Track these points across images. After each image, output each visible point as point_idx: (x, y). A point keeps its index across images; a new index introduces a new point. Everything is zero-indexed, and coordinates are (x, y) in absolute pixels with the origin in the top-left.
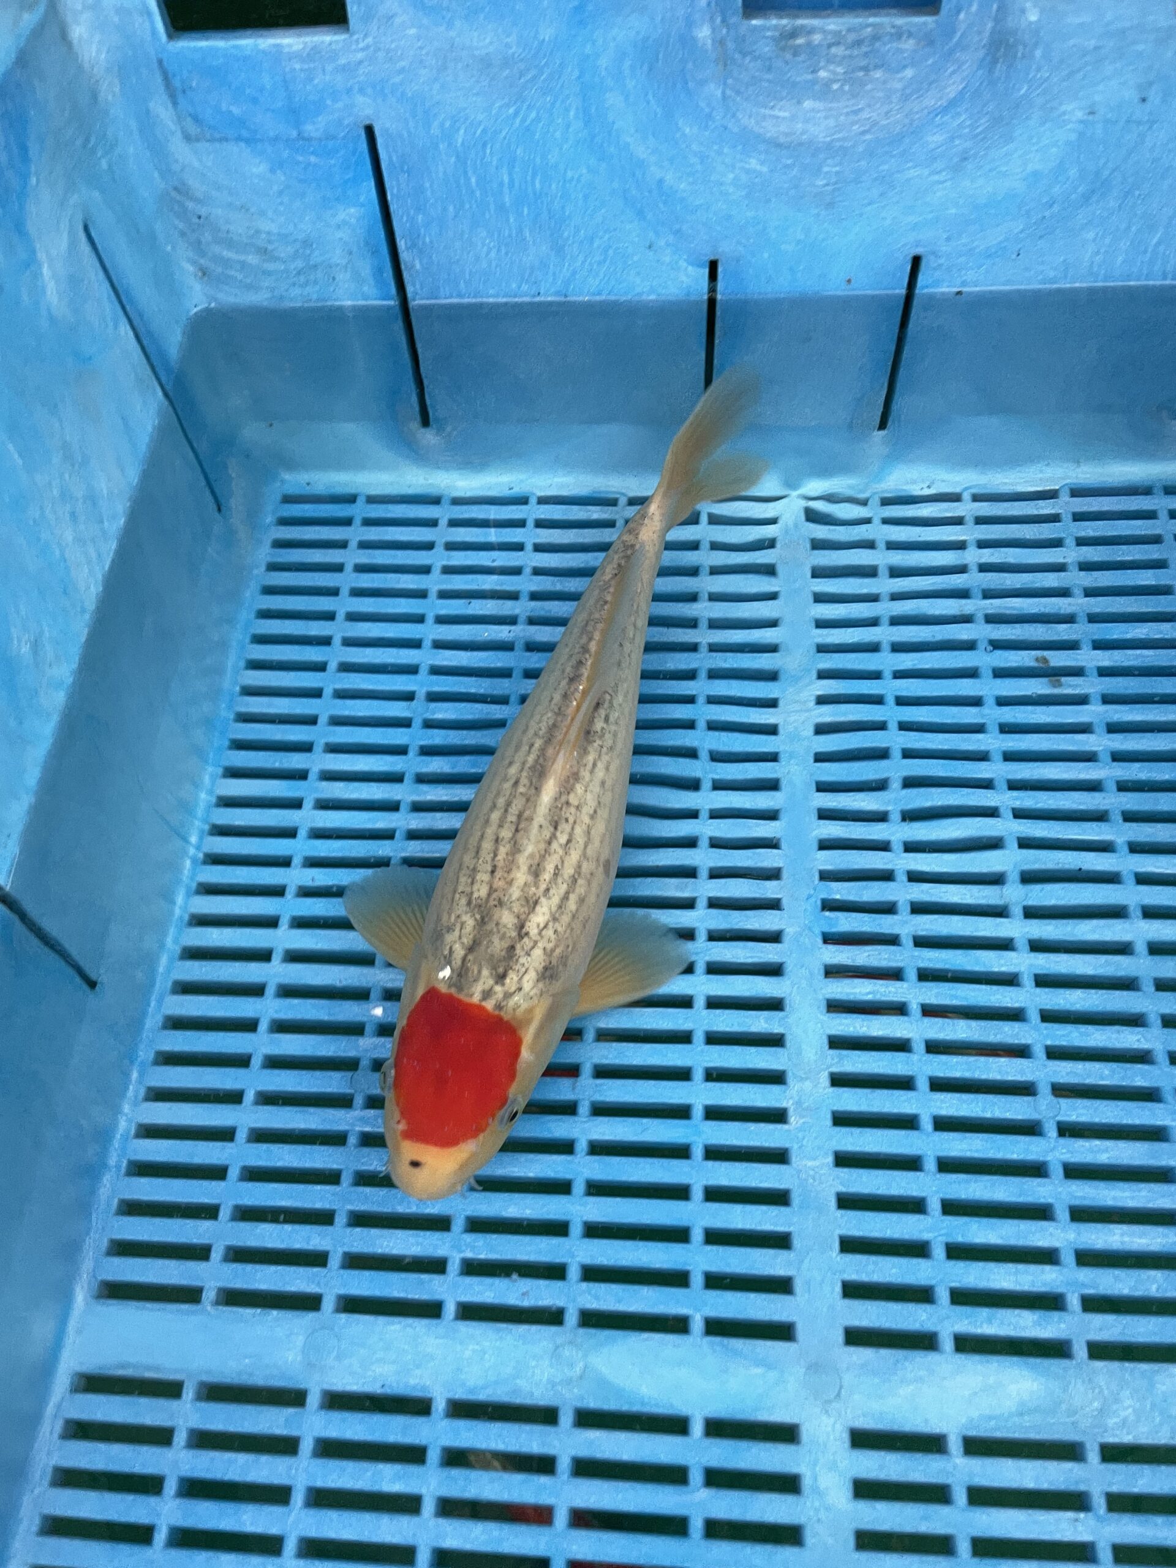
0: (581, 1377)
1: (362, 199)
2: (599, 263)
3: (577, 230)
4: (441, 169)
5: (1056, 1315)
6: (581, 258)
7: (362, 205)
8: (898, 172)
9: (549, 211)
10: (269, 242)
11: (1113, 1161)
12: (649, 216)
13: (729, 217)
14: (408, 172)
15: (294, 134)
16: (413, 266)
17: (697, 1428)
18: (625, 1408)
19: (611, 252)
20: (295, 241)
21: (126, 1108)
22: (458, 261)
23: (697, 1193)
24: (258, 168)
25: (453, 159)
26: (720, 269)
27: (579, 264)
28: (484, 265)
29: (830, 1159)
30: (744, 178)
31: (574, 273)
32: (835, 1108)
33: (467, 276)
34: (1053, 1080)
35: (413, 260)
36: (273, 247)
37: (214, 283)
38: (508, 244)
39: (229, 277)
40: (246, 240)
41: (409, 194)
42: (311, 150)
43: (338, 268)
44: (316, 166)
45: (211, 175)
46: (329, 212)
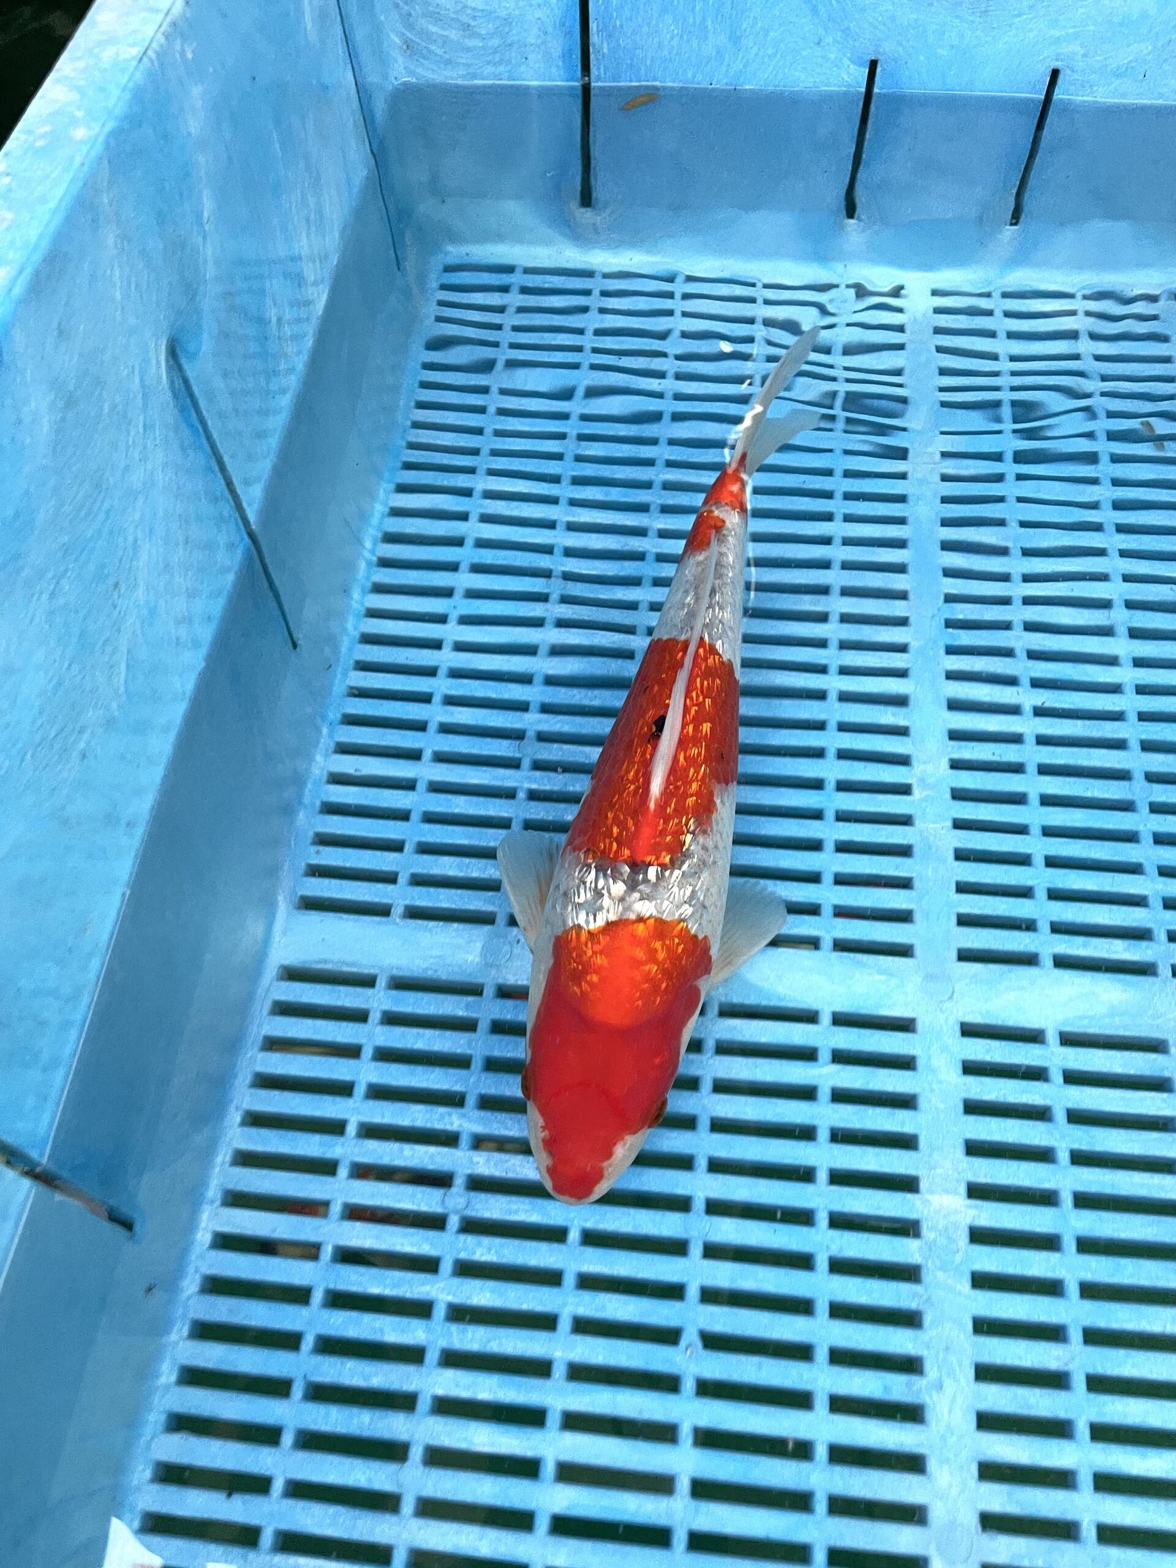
2: (770, 57)
3: (755, 21)
6: (755, 49)
10: (474, 17)
12: (822, 11)
13: (893, 18)
16: (602, 48)
19: (782, 46)
20: (498, 17)
22: (643, 46)
26: (879, 69)
27: (752, 55)
28: (666, 51)
29: (949, 824)
31: (747, 65)
33: (648, 63)
34: (1147, 769)
35: (602, 43)
36: (475, 23)
37: (416, 57)
38: (690, 32)
39: (430, 51)
40: (452, 15)
43: (532, 48)
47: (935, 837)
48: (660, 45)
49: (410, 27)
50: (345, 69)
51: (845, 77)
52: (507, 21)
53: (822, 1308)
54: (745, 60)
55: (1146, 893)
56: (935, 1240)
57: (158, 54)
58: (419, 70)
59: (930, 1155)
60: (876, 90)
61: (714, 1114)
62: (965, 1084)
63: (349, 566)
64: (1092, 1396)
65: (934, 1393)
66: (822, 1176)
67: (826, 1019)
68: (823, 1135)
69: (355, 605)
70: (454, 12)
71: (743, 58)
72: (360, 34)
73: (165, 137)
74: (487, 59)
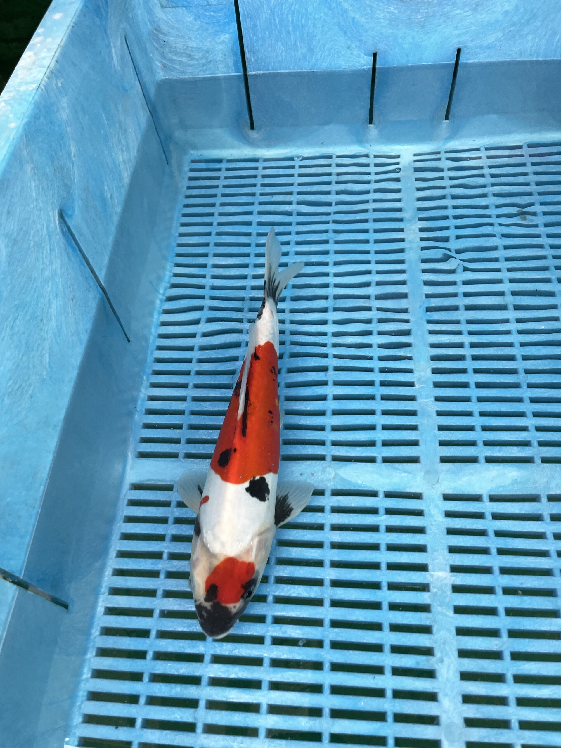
0: (334, 478)
1: (231, 31)
2: (327, 56)
3: (319, 42)
4: (264, 16)
5: (527, 448)
6: (320, 53)
7: (232, 33)
8: (451, 12)
9: (308, 33)
10: (192, 51)
11: (550, 396)
12: (349, 34)
13: (381, 33)
14: (251, 18)
15: (205, 3)
16: (251, 59)
17: (381, 495)
18: (352, 488)
19: (332, 50)
20: (202, 50)
21: (143, 390)
22: (269, 57)
23: (379, 412)
24: (189, 19)
25: (269, 11)
26: (377, 57)
27: (319, 56)
28: (280, 59)
29: (433, 399)
30: (388, 16)
31: (317, 61)
32: (435, 380)
33: (273, 62)
34: (525, 368)
35: (251, 57)
36: (194, 53)
37: (168, 71)
38: (290, 49)
39: (174, 68)
40: (182, 51)
41: (250, 28)
42: (212, 9)
43: (219, 62)
44: (213, 17)
45: (170, 22)
46: (217, 37)
47: (427, 406)
48: (277, 55)
49: (164, 57)
50: (135, 81)
51: (363, 62)
52: (207, 51)
53: (386, 627)
55: (527, 425)
56: (436, 592)
57: (44, 86)
59: (432, 554)
60: (377, 67)
61: (332, 541)
62: (446, 521)
63: (152, 303)
64: (514, 662)
65: (440, 664)
66: (384, 566)
68: (383, 547)
69: (155, 320)
71: (315, 57)
72: (141, 64)
73: (51, 122)
74: (201, 68)
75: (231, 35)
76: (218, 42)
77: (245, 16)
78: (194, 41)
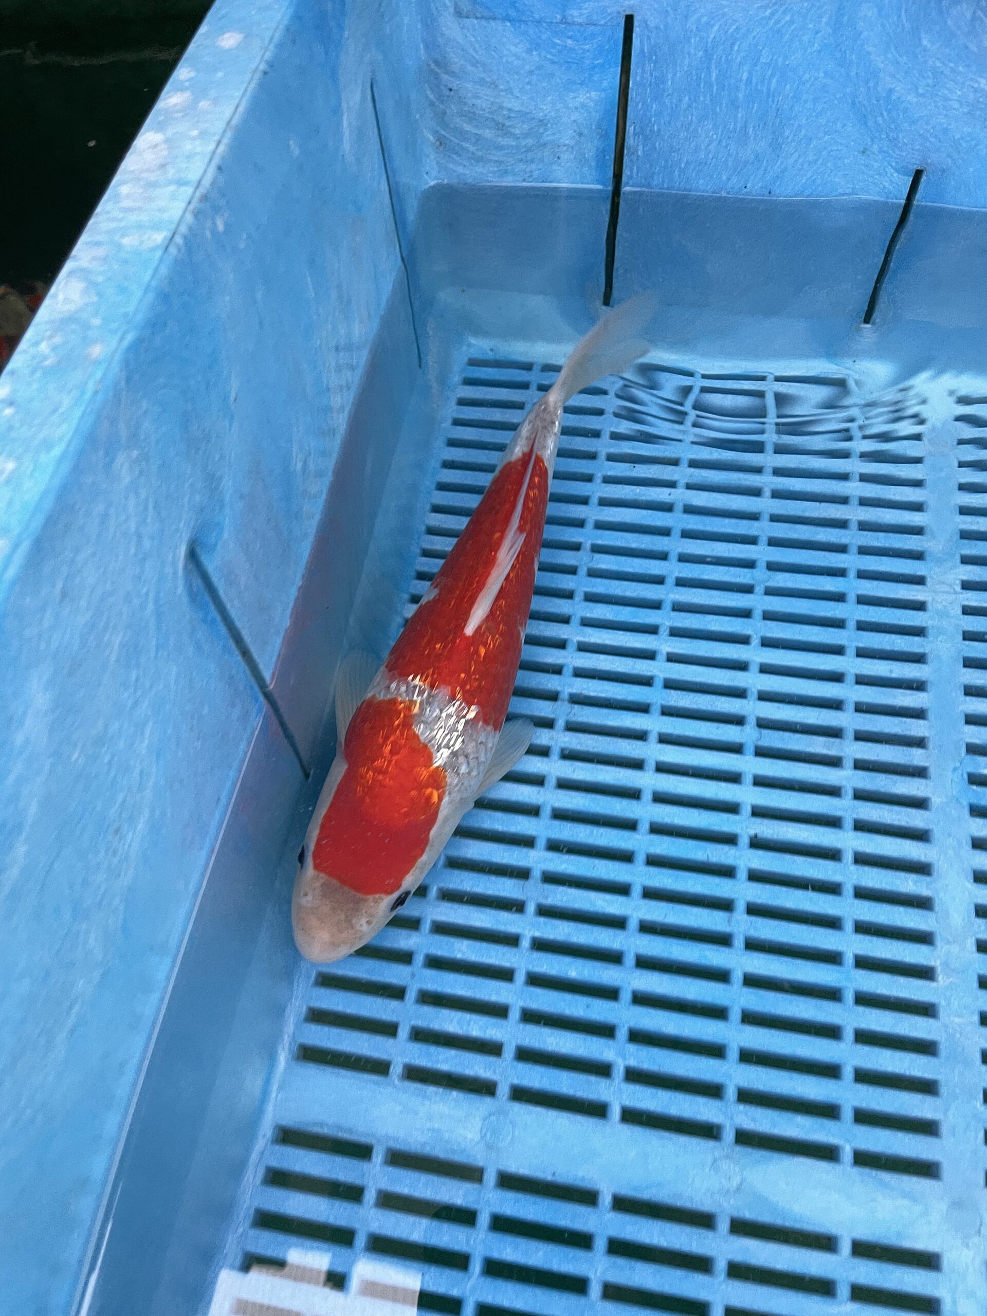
1: (605, 84)
2: (811, 163)
4: (686, 62)
6: (795, 156)
7: (604, 90)
9: (777, 111)
10: (510, 118)
12: (871, 123)
13: (946, 131)
14: (656, 62)
15: (559, 17)
16: (636, 151)
19: (825, 153)
20: (534, 118)
22: (679, 149)
24: (515, 47)
25: (701, 53)
26: (924, 178)
27: (791, 161)
28: (702, 156)
30: (971, 96)
31: (784, 171)
32: (982, 970)
33: (683, 166)
35: (638, 146)
36: (511, 123)
37: (449, 154)
38: (730, 138)
39: (463, 148)
40: (487, 115)
41: (650, 85)
42: (570, 34)
43: (565, 148)
44: (572, 50)
45: (471, 51)
46: (572, 95)
47: (961, 1034)
48: (697, 149)
49: (445, 126)
50: (379, 182)
51: (887, 184)
52: (542, 122)
54: (782, 167)
58: (451, 166)
67: (846, 1247)
70: (489, 113)
71: (782, 163)
73: (192, 330)
74: (519, 157)
75: (603, 95)
76: (571, 105)
77: (644, 57)
78: (517, 97)
